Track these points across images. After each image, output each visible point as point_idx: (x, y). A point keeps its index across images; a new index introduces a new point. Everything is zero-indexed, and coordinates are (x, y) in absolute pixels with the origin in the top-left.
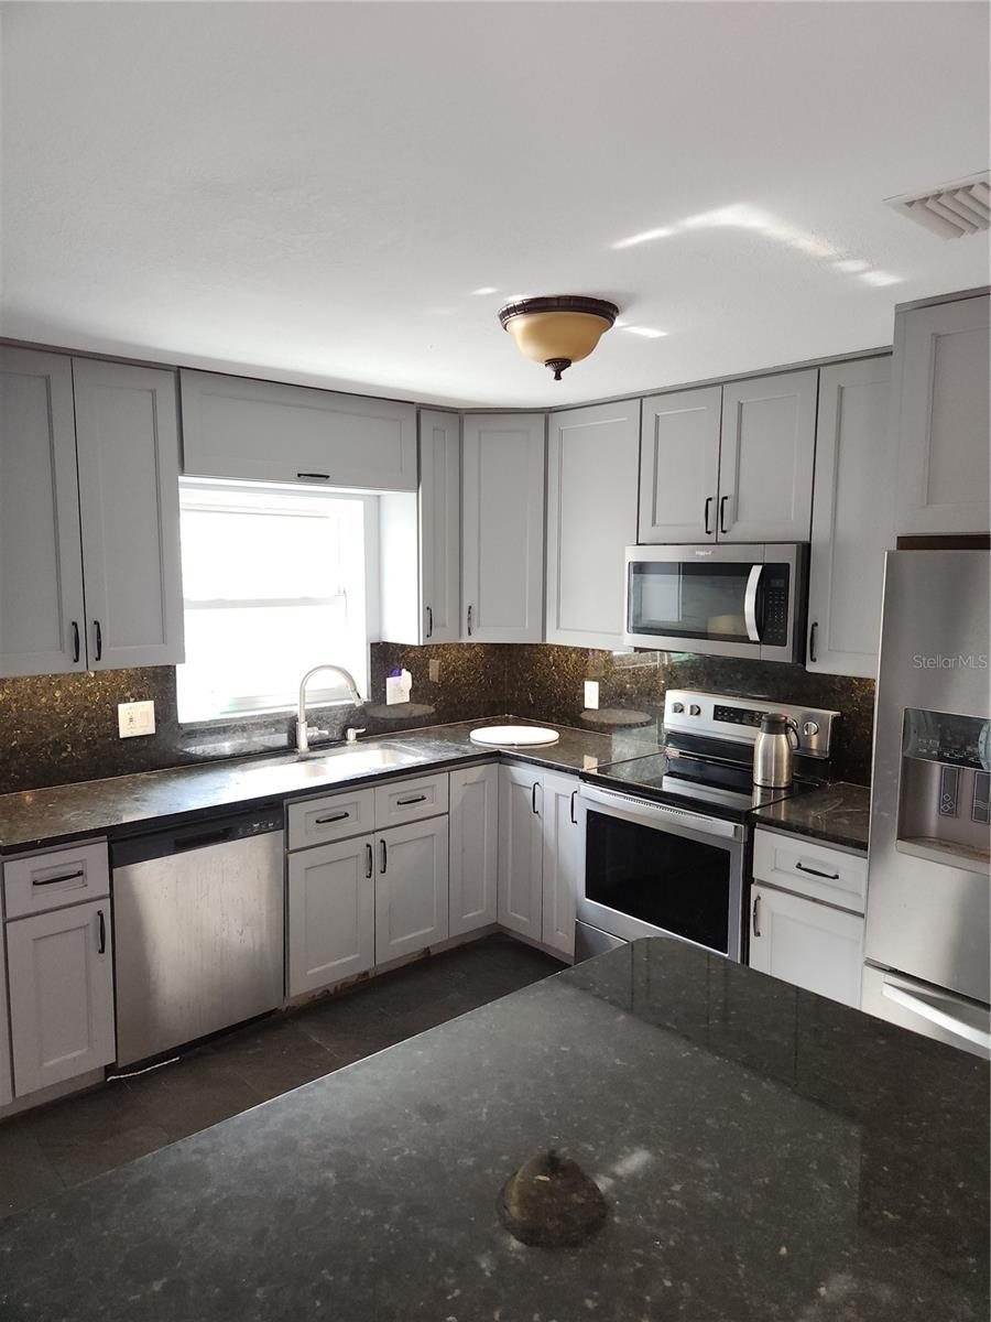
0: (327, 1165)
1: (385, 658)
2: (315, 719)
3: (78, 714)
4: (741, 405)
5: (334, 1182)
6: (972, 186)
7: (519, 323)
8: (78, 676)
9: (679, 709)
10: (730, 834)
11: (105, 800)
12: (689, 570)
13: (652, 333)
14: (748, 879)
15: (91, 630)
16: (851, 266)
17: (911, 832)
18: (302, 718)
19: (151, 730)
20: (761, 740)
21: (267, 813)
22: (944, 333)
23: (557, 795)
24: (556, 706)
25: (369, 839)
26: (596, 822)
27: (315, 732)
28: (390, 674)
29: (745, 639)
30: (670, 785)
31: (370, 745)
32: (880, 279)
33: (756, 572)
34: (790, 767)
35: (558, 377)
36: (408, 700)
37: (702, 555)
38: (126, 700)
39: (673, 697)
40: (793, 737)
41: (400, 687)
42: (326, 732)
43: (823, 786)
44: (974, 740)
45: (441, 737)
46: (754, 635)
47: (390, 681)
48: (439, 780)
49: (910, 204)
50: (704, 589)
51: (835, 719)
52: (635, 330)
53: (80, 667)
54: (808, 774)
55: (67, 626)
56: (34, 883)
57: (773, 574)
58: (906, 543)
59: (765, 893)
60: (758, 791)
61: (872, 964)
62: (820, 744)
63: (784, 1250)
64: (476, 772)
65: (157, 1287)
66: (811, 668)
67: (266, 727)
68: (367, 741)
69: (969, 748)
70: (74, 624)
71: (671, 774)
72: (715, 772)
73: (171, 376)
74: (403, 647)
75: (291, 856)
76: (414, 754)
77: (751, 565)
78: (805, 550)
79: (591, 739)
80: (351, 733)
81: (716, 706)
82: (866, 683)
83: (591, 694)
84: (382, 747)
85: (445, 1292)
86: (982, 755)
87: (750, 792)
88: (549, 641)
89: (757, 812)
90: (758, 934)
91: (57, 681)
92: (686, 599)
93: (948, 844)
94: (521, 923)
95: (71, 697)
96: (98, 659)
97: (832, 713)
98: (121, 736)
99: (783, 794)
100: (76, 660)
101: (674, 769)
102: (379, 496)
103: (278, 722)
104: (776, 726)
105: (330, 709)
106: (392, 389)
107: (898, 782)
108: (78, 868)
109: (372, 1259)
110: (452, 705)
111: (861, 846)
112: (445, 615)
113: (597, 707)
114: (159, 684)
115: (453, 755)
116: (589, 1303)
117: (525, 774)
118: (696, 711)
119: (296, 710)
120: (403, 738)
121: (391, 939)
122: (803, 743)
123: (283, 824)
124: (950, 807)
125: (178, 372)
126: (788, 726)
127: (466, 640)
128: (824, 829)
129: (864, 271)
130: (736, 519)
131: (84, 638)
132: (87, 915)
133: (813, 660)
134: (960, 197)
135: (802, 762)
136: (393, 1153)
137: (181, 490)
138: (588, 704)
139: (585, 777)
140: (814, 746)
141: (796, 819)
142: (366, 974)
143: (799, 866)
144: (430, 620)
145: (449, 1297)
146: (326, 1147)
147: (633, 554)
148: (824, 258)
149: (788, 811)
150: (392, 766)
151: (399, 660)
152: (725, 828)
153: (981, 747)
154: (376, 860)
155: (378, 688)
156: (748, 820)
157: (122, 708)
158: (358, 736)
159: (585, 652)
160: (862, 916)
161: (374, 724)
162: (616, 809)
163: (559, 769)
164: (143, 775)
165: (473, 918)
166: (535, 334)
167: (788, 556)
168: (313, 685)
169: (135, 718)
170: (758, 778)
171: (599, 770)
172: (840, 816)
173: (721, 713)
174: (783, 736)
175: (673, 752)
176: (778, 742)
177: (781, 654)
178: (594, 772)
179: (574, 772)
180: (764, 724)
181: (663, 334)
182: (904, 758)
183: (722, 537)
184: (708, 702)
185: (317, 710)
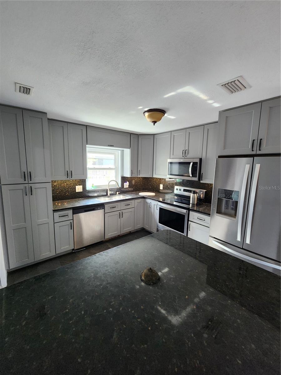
0: (93, 272)
1: (124, 179)
2: (111, 190)
3: (69, 188)
4: (189, 133)
5: (93, 276)
6: (235, 81)
7: (147, 114)
8: (69, 181)
9: (177, 189)
10: (185, 212)
11: (73, 203)
12: (180, 163)
13: (173, 117)
14: (188, 220)
15: (70, 172)
16: (210, 102)
17: (219, 212)
18: (109, 190)
19: (82, 191)
20: (192, 195)
21: (101, 206)
22: (228, 116)
23: (154, 205)
24: (155, 189)
25: (120, 211)
26: (161, 210)
27: (111, 192)
28: (125, 182)
29: (189, 176)
30: (175, 203)
31: (121, 195)
32: (216, 105)
33: (191, 164)
34: (197, 200)
35: (154, 125)
36: (128, 187)
37: (182, 161)
38: (77, 185)
39: (176, 187)
40: (198, 195)
41: (126, 185)
42: (113, 192)
43: (203, 204)
44: (232, 195)
45: (134, 194)
46: (191, 176)
47: (125, 183)
48: (133, 201)
49: (222, 85)
50: (182, 167)
51: (205, 192)
52: (169, 117)
53: (68, 179)
54: (200, 202)
55: (66, 171)
56: (59, 217)
57: (195, 164)
58: (220, 157)
59: (191, 223)
60: (191, 205)
61: (210, 236)
62: (203, 196)
63: (187, 297)
64: (139, 200)
65: (50, 298)
66: (201, 182)
67: (102, 191)
68: (120, 194)
69: (231, 196)
70: (67, 171)
71: (175, 201)
72: (184, 201)
73: (85, 127)
74: (127, 177)
75: (105, 214)
76: (129, 197)
77: (191, 162)
78: (201, 160)
79: (161, 195)
80: (117, 193)
81: (184, 189)
82: (211, 185)
83: (161, 187)
84: (123, 195)
85: (111, 302)
86: (233, 197)
87: (189, 205)
88: (154, 177)
89: (191, 208)
90: (190, 230)
91: (65, 181)
92: (179, 169)
93: (226, 214)
94: (147, 227)
95: (67, 184)
96: (72, 177)
97: (205, 190)
98: (76, 192)
99: (195, 205)
100: (68, 178)
101: (176, 200)
102: (123, 150)
103: (104, 190)
104: (195, 192)
105: (114, 188)
106: (126, 130)
107: (217, 202)
108: (67, 214)
109: (97, 294)
110: (136, 188)
111: (209, 215)
112: (135, 171)
113: (162, 189)
114: (83, 182)
115: (135, 197)
116: (142, 307)
117: (149, 201)
118: (180, 190)
119: (108, 188)
120: (127, 194)
121: (124, 229)
122: (200, 196)
123: (104, 208)
124: (227, 207)
125: (87, 127)
126: (197, 193)
127: (139, 176)
128: (203, 211)
129: (213, 103)
130: (188, 154)
131: (69, 174)
132: (68, 222)
133: (202, 180)
134: (233, 83)
135: (199, 199)
136: (106, 271)
137: (87, 148)
138: (160, 189)
139: (159, 201)
140: (201, 196)
141: (197, 210)
142: (119, 235)
143: (198, 218)
144: (132, 173)
145: (111, 304)
146: (93, 269)
147: (169, 161)
148: (205, 100)
149: (196, 208)
150: (124, 199)
151: (126, 180)
152: (184, 211)
153: (233, 196)
154: (121, 215)
155: (122, 185)
156: (189, 210)
157: (76, 187)
158: (119, 193)
159: (160, 179)
160: (209, 227)
161: (122, 191)
162: (165, 207)
163: (155, 200)
164: (80, 199)
165: (139, 226)
166: (150, 116)
167: (198, 161)
168: (110, 184)
169: (79, 189)
170: (191, 202)
171: (163, 200)
172: (206, 209)
173: (185, 190)
174: (196, 194)
175: (176, 197)
176: (195, 195)
177: (196, 179)
178: (162, 201)
179: (157, 201)
180: (192, 192)
181: (174, 118)
182: (218, 198)
183: (185, 157)
184: (183, 188)
185: (111, 188)
